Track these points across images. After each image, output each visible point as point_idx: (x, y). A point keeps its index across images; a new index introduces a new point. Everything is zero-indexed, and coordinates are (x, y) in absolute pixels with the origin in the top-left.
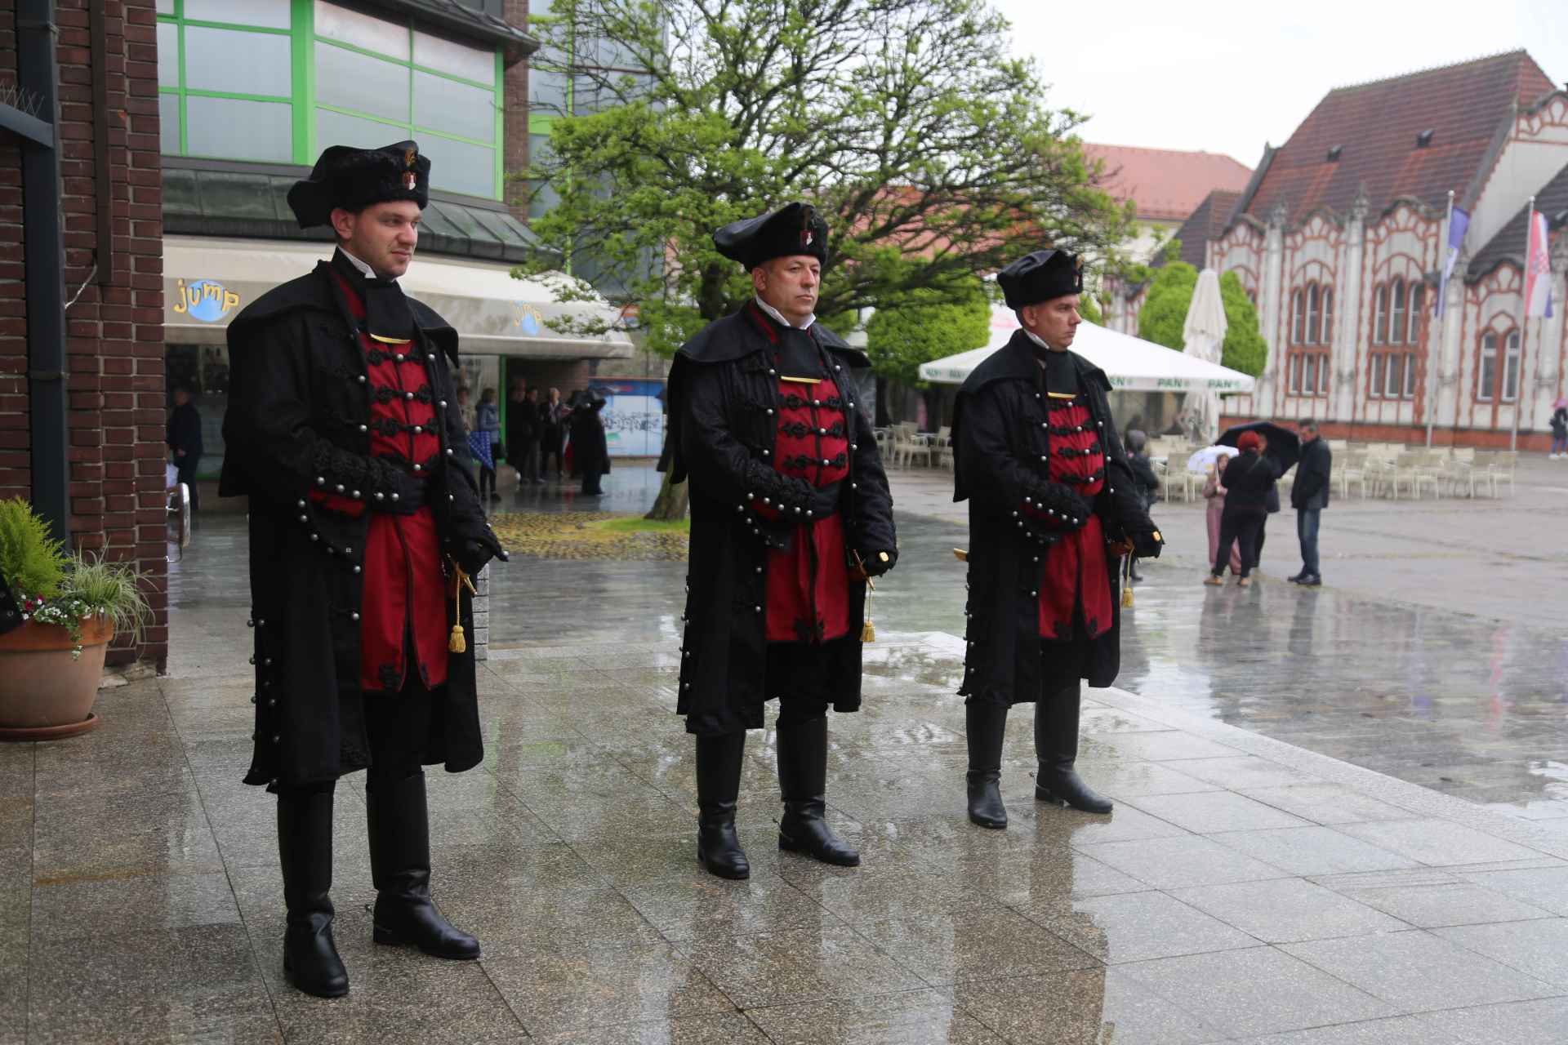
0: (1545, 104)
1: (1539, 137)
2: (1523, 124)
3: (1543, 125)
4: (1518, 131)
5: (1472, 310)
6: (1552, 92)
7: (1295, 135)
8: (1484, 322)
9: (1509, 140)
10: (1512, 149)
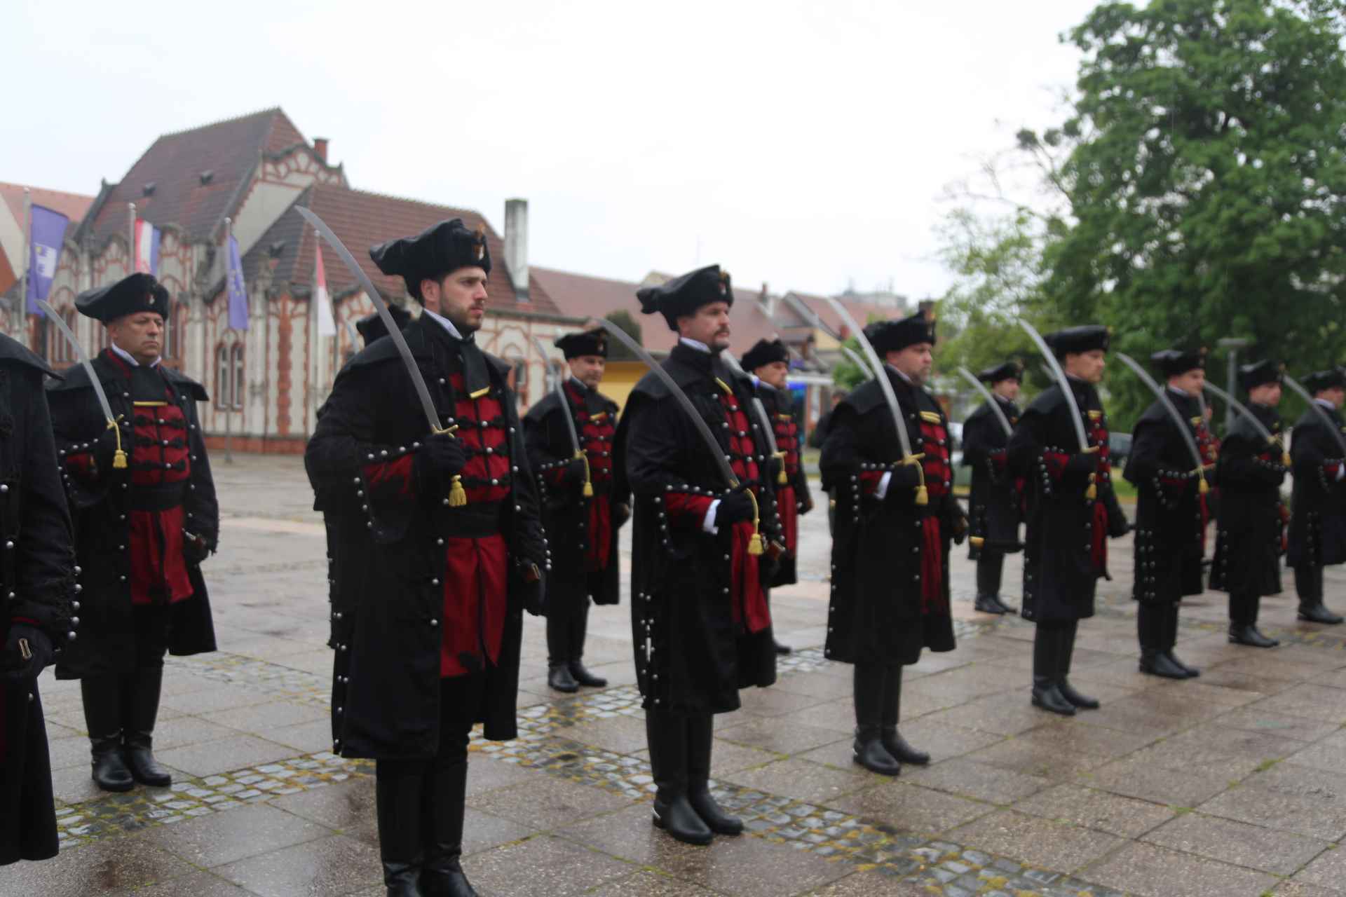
0: (289, 154)
1: (287, 181)
2: (270, 168)
3: (289, 171)
4: (265, 174)
5: (210, 325)
6: (296, 142)
7: (129, 174)
8: (218, 338)
9: (256, 181)
10: (258, 189)
